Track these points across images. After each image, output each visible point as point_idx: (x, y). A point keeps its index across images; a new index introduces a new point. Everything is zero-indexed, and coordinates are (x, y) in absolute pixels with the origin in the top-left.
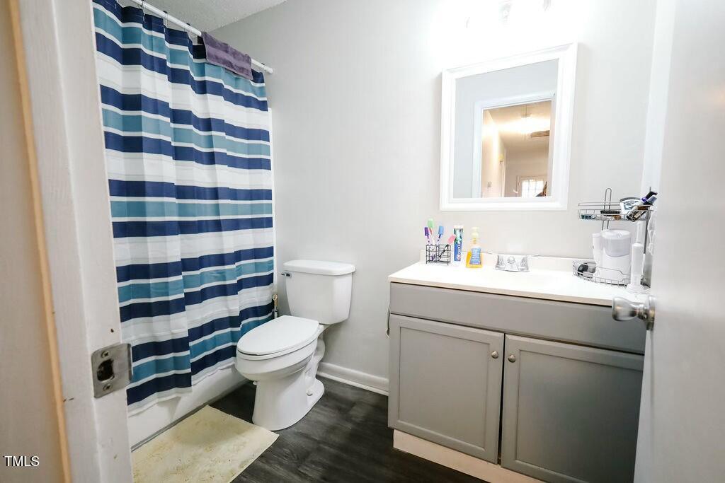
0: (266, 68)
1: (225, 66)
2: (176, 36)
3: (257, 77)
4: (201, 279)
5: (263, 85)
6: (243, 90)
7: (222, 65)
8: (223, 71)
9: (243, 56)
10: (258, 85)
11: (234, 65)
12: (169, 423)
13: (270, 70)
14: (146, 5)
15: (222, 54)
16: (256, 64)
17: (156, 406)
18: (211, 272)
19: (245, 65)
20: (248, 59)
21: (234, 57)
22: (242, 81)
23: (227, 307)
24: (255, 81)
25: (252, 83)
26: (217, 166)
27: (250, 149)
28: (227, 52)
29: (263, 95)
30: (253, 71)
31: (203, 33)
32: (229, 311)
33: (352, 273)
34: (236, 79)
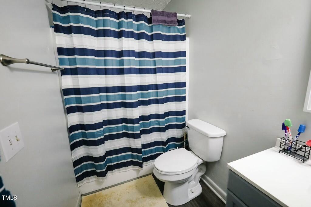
0: (186, 16)
1: (162, 24)
2: (139, 17)
3: (181, 23)
4: (150, 124)
5: (184, 26)
6: (173, 32)
7: (161, 24)
8: (161, 26)
9: (173, 14)
10: (182, 27)
11: (167, 21)
12: (136, 177)
13: (189, 16)
14: (126, 8)
15: (161, 18)
16: (180, 16)
17: (132, 170)
18: (154, 121)
19: (173, 19)
20: (175, 15)
21: (168, 17)
22: (172, 29)
23: (161, 136)
24: (179, 25)
25: (178, 27)
26: (157, 74)
27: (175, 62)
28: (163, 15)
29: (183, 31)
30: (178, 20)
31: (151, 10)
32: (162, 139)
33: (224, 136)
34: (169, 27)
